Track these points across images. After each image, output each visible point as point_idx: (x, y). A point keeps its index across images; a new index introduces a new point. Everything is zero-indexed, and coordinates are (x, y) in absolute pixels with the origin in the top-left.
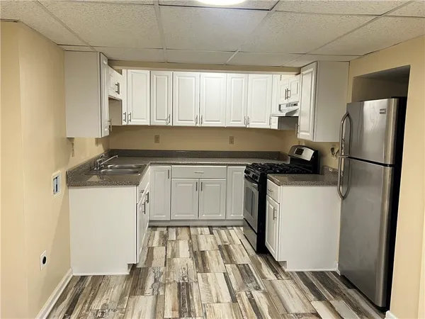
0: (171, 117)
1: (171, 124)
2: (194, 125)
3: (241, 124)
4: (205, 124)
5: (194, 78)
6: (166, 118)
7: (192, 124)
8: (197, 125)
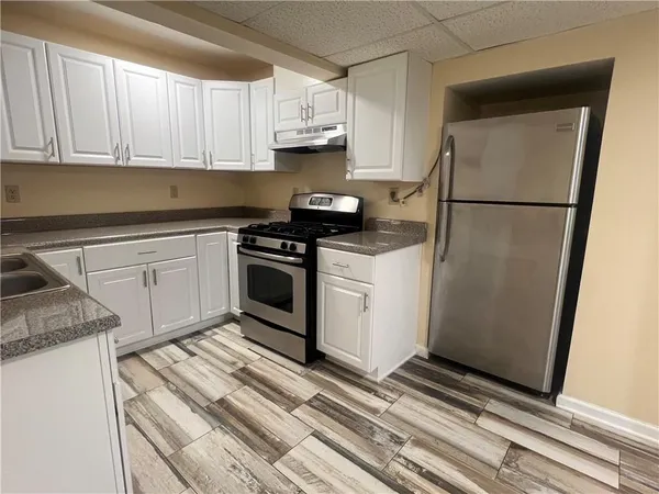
0: (55, 142)
1: (55, 159)
2: (113, 163)
3: (197, 164)
4: (135, 161)
5: (100, 68)
6: (42, 145)
7: (109, 160)
8: (120, 163)
